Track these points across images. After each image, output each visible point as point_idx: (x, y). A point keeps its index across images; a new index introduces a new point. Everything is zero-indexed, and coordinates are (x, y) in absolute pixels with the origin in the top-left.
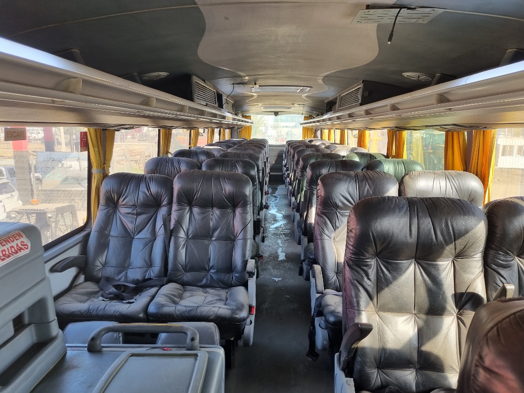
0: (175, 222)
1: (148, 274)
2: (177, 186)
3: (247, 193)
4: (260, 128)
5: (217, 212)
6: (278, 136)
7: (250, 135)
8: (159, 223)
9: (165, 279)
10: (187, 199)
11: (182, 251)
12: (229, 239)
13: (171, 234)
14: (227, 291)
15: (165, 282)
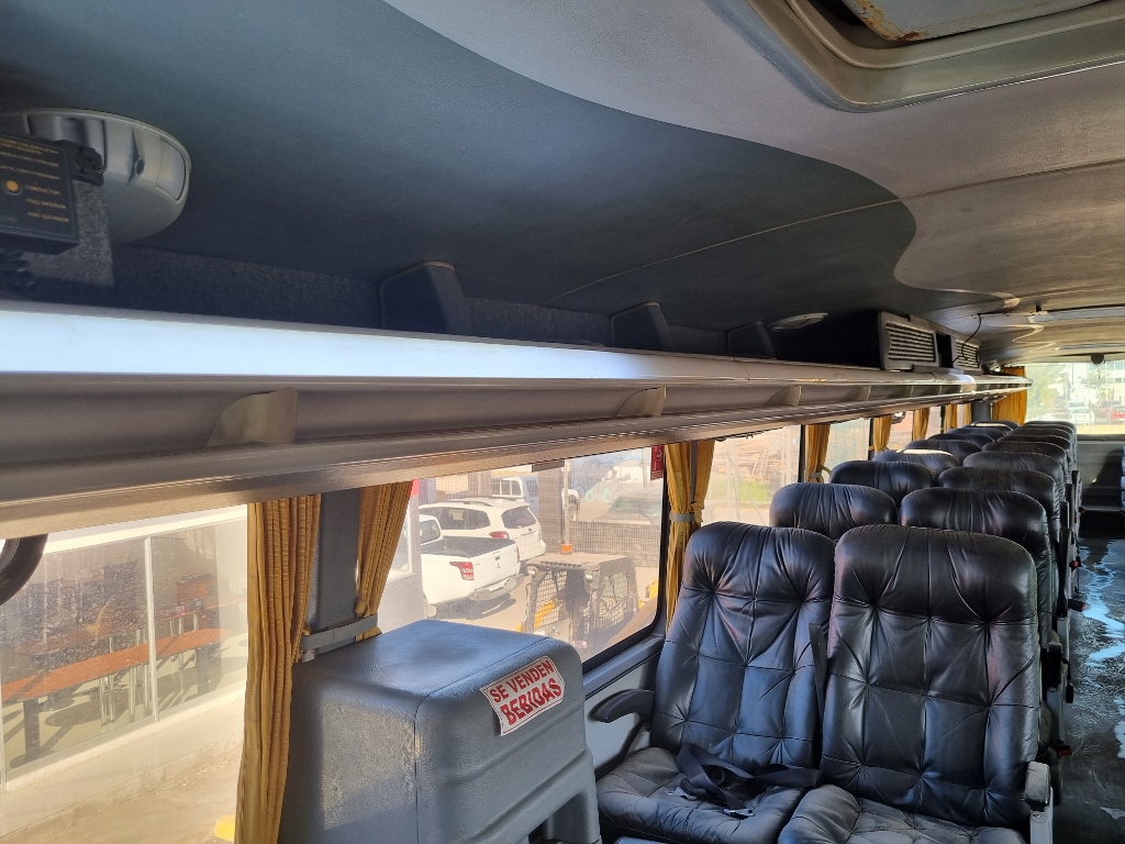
0: (839, 642)
1: (776, 752)
2: (842, 559)
3: (1024, 590)
4: (1051, 387)
5: (941, 628)
6: (1105, 404)
7: (1022, 412)
8: (802, 639)
9: (816, 774)
10: (867, 590)
11: (854, 711)
12: (976, 699)
13: (828, 668)
14: (970, 832)
15: (814, 781)
